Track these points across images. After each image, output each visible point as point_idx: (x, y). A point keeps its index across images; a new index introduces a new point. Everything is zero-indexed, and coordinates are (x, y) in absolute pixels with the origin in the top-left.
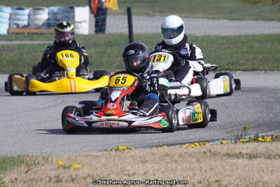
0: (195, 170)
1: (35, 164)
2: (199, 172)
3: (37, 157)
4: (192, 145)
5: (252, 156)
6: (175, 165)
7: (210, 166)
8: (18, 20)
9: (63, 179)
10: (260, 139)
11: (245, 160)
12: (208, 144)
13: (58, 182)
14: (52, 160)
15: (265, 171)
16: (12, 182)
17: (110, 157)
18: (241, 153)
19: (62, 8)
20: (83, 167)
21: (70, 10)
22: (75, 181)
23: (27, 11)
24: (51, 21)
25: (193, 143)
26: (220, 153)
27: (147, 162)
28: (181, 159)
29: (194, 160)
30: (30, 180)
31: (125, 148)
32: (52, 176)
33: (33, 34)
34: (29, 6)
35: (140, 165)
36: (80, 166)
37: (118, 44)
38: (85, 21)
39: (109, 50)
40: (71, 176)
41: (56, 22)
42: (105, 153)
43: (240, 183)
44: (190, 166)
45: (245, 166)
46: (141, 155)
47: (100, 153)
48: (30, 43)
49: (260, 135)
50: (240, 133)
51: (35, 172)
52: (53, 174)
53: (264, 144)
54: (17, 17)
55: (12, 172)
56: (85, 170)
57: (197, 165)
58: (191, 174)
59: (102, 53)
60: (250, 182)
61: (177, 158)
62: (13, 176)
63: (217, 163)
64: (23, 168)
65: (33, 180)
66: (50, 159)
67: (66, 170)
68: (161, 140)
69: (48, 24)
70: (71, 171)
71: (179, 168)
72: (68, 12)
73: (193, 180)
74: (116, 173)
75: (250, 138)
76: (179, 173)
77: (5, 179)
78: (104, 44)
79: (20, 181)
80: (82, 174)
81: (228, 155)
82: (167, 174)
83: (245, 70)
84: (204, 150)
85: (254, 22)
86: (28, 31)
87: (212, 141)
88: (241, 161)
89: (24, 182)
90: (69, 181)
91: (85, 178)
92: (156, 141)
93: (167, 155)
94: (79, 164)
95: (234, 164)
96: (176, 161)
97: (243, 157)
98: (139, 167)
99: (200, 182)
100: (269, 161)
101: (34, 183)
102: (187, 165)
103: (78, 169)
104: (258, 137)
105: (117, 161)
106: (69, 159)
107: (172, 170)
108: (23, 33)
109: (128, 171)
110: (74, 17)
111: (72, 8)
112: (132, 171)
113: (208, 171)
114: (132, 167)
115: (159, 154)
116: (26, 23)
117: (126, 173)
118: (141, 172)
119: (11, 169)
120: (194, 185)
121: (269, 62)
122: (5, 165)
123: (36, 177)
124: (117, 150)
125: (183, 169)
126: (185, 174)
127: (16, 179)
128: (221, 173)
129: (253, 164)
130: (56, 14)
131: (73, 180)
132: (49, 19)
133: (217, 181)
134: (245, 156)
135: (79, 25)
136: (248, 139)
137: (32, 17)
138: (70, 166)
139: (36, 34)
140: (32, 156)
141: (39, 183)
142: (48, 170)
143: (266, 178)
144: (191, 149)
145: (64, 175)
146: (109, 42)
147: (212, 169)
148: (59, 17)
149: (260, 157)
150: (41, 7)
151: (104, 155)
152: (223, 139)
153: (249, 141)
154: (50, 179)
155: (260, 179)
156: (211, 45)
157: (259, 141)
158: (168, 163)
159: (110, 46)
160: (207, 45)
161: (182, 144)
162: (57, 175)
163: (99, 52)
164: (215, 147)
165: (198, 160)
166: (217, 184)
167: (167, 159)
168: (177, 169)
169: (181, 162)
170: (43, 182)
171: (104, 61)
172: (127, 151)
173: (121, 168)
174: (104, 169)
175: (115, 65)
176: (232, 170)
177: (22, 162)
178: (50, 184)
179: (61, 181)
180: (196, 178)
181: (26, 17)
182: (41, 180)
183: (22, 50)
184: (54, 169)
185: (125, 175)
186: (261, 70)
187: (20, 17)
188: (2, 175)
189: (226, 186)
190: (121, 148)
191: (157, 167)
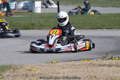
0: (85, 71)
1: (17, 68)
2: (87, 73)
3: (18, 66)
4: (84, 61)
5: (110, 66)
6: (76, 70)
7: (92, 70)
9: (29, 75)
10: (113, 58)
11: (107, 67)
12: (91, 61)
13: (27, 76)
14: (24, 67)
15: (115, 72)
16: (7, 76)
17: (49, 66)
18: (105, 64)
19: (29, 1)
20: (37, 70)
21: (33, 2)
22: (34, 76)
23: (14, 3)
24: (25, 7)
25: (85, 60)
26: (96, 64)
27: (65, 68)
29: (85, 67)
30: (14, 76)
31: (55, 62)
32: (24, 74)
33: (17, 12)
35: (62, 69)
36: (36, 70)
37: (53, 17)
38: (39, 7)
39: (49, 20)
40: (32, 74)
41: (27, 7)
42: (47, 64)
43: (104, 77)
44: (83, 70)
45: (107, 70)
46: (62, 65)
47: (45, 64)
48: (16, 16)
49: (113, 57)
50: (105, 56)
51: (17, 72)
52: (24, 73)
53: (115, 61)
55: (7, 72)
56: (38, 71)
57: (86, 69)
58: (84, 73)
59: (46, 21)
60: (109, 77)
61: (77, 66)
62: (7, 74)
63: (95, 69)
64: (12, 70)
65: (16, 75)
66: (23, 67)
67: (30, 71)
68: (71, 59)
69: (23, 9)
70: (32, 72)
71: (78, 70)
72: (32, 3)
73: (84, 76)
74: (52, 72)
75: (109, 58)
76: (78, 73)
77: (4, 75)
78: (47, 17)
79: (10, 76)
80: (37, 73)
81: (100, 65)
82: (73, 73)
83: (107, 29)
84: (89, 63)
85: (112, 8)
86: (15, 11)
87: (93, 59)
88: (105, 67)
89: (12, 76)
90: (31, 76)
91: (38, 75)
92: (69, 59)
93: (73, 65)
94: (36, 69)
95: (102, 69)
96: (77, 68)
97: (106, 66)
98: (61, 70)
99: (87, 77)
100: (117, 68)
101: (16, 77)
102: (82, 69)
103: (35, 71)
104: (112, 58)
105: (52, 67)
106: (31, 66)
107: (75, 71)
108: (13, 12)
109: (57, 72)
110: (34, 5)
111: (34, 1)
112: (58, 72)
113: (91, 72)
114: (58, 70)
115: (70, 64)
116: (14, 8)
117: (56, 72)
118: (62, 72)
119: (6, 71)
120: (85, 78)
121: (118, 25)
122: (4, 69)
123: (17, 74)
124: (52, 63)
125: (80, 71)
126: (81, 73)
127: (9, 75)
128: (96, 73)
129: (110, 69)
130: (27, 4)
131: (33, 76)
132: (24, 6)
133: (94, 76)
134: (107, 66)
135: (37, 9)
136: (108, 58)
137: (16, 5)
138: (32, 69)
139: (18, 12)
140: (16, 65)
141: (19, 77)
142: (23, 71)
143: (116, 75)
144: (83, 62)
145: (29, 73)
146: (50, 16)
148: (28, 5)
149: (113, 66)
150: (20, 1)
151: (46, 65)
152: (98, 58)
153: (109, 59)
154: (23, 75)
155: (113, 76)
156: (93, 18)
157: (113, 59)
159: (50, 18)
160: (91, 17)
161: (80, 60)
162: (26, 73)
163: (45, 21)
164: (94, 62)
165: (87, 67)
166: (95, 77)
167: (74, 67)
168: (78, 71)
169: (80, 68)
170: (20, 76)
171: (47, 25)
172: (56, 63)
173: (54, 71)
174: (46, 71)
175: (52, 26)
176: (101, 72)
177: (11, 68)
178: (23, 77)
179: (28, 76)
180: (86, 75)
181: (14, 5)
182: (19, 75)
183: (12, 20)
184: (25, 71)
185: (55, 73)
186: (115, 29)
187: (12, 6)
188: (3, 73)
189: (99, 78)
190: (54, 62)
191: (69, 70)
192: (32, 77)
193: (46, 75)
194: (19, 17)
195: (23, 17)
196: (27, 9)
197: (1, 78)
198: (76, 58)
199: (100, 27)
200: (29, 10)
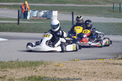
1: (47, 64)
2: (104, 69)
4: (100, 60)
8: (33, 14)
11: (119, 66)
12: (105, 60)
13: (56, 71)
14: (53, 63)
16: (40, 70)
18: (117, 63)
19: (48, 11)
22: (61, 71)
23: (36, 12)
26: (110, 63)
27: (85, 65)
28: (97, 64)
32: (53, 69)
34: (37, 10)
35: (83, 66)
36: (63, 66)
37: (68, 24)
38: (56, 16)
39: (65, 26)
43: (118, 74)
44: (100, 67)
45: (119, 68)
46: (83, 62)
48: (38, 22)
50: (116, 56)
54: (33, 13)
55: (40, 66)
56: (65, 67)
57: (102, 67)
58: (101, 70)
59: (63, 27)
61: (95, 64)
62: (40, 68)
63: (110, 67)
64: (43, 65)
65: (47, 69)
69: (43, 16)
70: (60, 67)
72: (50, 12)
74: (75, 68)
77: (38, 69)
80: (63, 68)
81: (113, 64)
82: (93, 69)
83: (113, 35)
84: (104, 62)
85: (114, 18)
86: (37, 18)
88: (118, 66)
89: (44, 70)
90: (59, 70)
91: (65, 70)
93: (92, 63)
95: (116, 67)
96: (95, 65)
101: (47, 71)
103: (62, 66)
106: (59, 63)
107: (94, 68)
108: (35, 19)
110: (52, 14)
111: (52, 11)
114: (80, 66)
116: (36, 16)
117: (79, 68)
118: (83, 69)
120: (102, 74)
125: (98, 68)
126: (99, 70)
128: (111, 70)
130: (46, 13)
131: (61, 70)
132: (43, 15)
133: (110, 73)
134: (119, 64)
136: (119, 59)
137: (38, 14)
138: (59, 65)
139: (39, 19)
140: (46, 61)
141: (49, 71)
142: (51, 67)
145: (57, 68)
146: (65, 23)
147: (108, 68)
148: (47, 14)
151: (70, 62)
152: (110, 58)
156: (100, 26)
158: (93, 66)
162: (55, 68)
165: (103, 65)
168: (96, 68)
170: (51, 71)
172: (78, 61)
173: (77, 67)
174: (71, 67)
176: (115, 69)
177: (43, 63)
178: (53, 71)
180: (103, 71)
181: (36, 14)
183: (36, 25)
184: (54, 66)
187: (34, 14)
188: (36, 68)
189: (113, 74)
190: (75, 60)
191: (89, 67)
192: (60, 72)
193: (71, 70)
194: (41, 23)
195: (45, 23)
196: (46, 17)
197: (36, 71)
198: (91, 58)
199: (107, 33)
200: (48, 17)
